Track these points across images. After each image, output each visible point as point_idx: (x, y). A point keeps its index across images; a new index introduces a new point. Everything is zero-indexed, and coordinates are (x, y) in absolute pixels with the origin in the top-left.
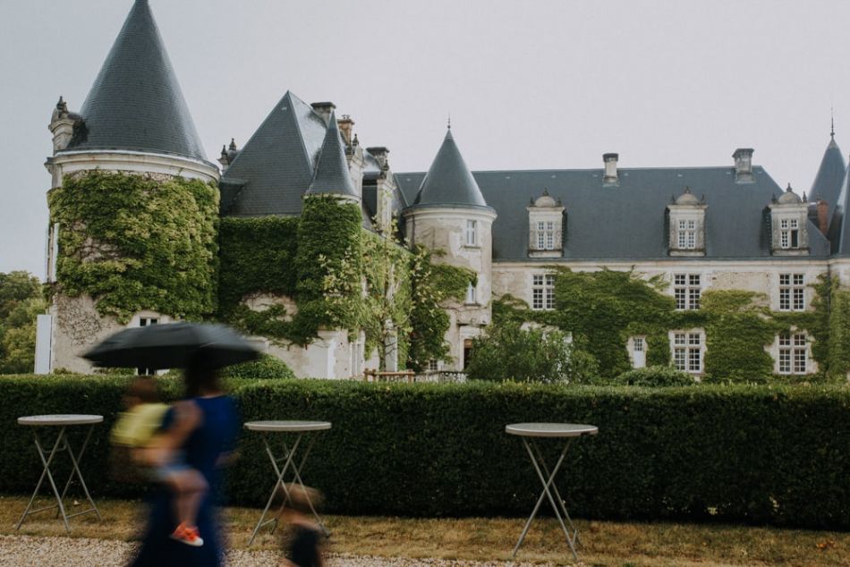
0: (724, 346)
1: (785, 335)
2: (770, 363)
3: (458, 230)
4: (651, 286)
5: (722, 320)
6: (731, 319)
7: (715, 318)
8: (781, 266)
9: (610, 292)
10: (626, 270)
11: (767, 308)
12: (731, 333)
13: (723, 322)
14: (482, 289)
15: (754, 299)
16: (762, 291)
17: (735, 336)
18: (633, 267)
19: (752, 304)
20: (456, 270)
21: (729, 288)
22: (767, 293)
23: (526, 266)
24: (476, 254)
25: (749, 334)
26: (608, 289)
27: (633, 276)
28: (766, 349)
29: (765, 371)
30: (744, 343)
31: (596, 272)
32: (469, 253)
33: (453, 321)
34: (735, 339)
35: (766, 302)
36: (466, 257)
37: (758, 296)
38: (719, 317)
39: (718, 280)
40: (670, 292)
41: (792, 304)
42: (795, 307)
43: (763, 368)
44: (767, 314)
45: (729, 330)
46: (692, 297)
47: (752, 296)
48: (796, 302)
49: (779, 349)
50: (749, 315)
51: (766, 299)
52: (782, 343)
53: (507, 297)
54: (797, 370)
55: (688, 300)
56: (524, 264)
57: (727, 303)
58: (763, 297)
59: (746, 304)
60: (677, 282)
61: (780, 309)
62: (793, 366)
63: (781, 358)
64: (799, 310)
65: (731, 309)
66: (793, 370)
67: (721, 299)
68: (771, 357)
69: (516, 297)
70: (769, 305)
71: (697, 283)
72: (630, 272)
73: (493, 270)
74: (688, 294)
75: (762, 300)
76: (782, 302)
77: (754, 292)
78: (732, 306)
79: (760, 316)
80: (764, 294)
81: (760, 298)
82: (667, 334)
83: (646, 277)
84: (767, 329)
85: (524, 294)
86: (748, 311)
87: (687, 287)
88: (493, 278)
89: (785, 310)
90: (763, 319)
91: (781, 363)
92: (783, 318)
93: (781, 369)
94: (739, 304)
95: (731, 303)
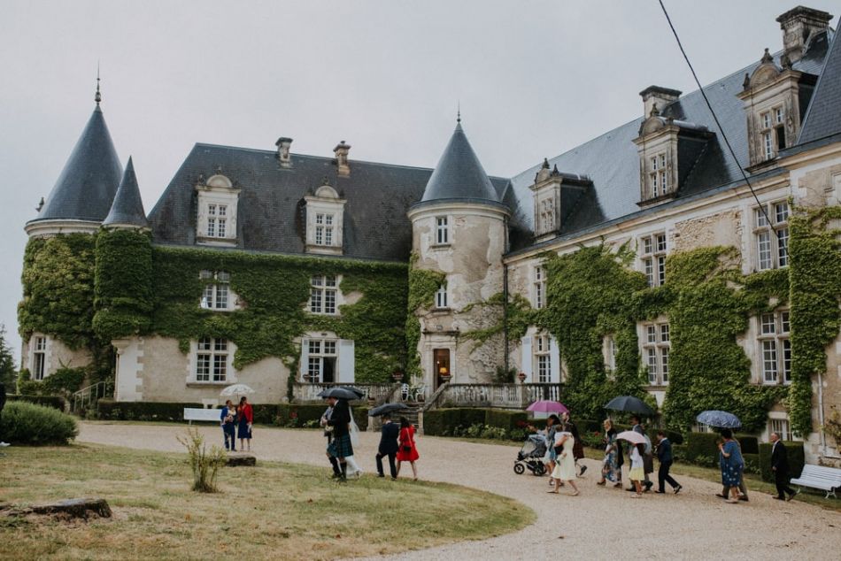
0: (685, 340)
1: (765, 314)
2: (744, 367)
3: (427, 230)
4: (618, 260)
5: (681, 298)
6: (691, 296)
7: (674, 297)
8: (751, 195)
9: (583, 276)
10: (597, 243)
11: (739, 272)
12: (694, 319)
13: (682, 301)
14: (455, 291)
15: (720, 259)
16: (732, 244)
17: (696, 322)
18: (603, 237)
19: (719, 268)
20: (422, 274)
21: (693, 247)
22: (737, 246)
23: (527, 257)
24: (445, 253)
25: (711, 318)
26: (582, 273)
27: (605, 251)
28: (740, 343)
29: (730, 379)
30: (707, 334)
31: (576, 253)
32: (437, 253)
33: (422, 330)
34: (696, 327)
35: (736, 261)
36: (434, 258)
37: (726, 252)
38: (677, 294)
39: (681, 237)
40: (637, 266)
41: (775, 258)
42: (782, 262)
43: (729, 374)
44: (737, 281)
45: (689, 315)
46: (662, 268)
47: (716, 254)
48: (782, 253)
49: (760, 340)
50: (710, 286)
51: (737, 255)
52: (766, 330)
53: (517, 298)
54: (788, 376)
55: (656, 273)
56: (524, 256)
57: (689, 271)
58: (733, 253)
59: (712, 269)
60: (646, 250)
61: (760, 270)
62: (781, 369)
63: (767, 355)
64: (786, 266)
65: (693, 279)
66: (781, 378)
67: (681, 267)
68: (741, 356)
69: (522, 296)
70: (739, 266)
71: (665, 247)
72: (601, 246)
73: (509, 268)
74: (656, 265)
75: (731, 258)
76: (763, 256)
77: (719, 248)
78: (694, 276)
79: (730, 285)
80: (732, 248)
81: (729, 256)
82: (634, 328)
83: (615, 250)
84: (733, 306)
85: (527, 292)
86: (712, 281)
87: (651, 254)
88: (509, 278)
89: (766, 269)
90: (734, 290)
91: (767, 366)
92: (756, 285)
93: (768, 377)
94: (701, 269)
95: (693, 271)
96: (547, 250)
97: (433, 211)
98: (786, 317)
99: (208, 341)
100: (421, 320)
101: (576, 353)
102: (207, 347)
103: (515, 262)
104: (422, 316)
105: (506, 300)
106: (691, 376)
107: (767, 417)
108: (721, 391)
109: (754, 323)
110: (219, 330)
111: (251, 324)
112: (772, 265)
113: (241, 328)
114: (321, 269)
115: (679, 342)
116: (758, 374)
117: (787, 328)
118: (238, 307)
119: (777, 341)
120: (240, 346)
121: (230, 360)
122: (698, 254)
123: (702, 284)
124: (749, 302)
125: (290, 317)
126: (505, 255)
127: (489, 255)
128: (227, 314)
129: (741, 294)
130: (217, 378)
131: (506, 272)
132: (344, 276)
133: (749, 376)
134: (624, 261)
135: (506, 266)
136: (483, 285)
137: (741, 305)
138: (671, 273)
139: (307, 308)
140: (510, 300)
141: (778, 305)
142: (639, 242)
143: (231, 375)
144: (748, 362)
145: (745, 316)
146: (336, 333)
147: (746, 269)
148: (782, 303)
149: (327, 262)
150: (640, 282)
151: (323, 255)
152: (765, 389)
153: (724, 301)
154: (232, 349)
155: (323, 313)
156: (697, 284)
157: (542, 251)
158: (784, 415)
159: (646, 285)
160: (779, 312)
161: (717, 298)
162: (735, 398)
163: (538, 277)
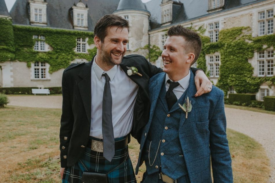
0: (227, 61)
1: (261, 51)
2: (251, 70)
4: (198, 32)
6: (230, 45)
7: (223, 45)
8: (258, 7)
10: (189, 26)
11: (250, 36)
12: (231, 53)
13: (227, 47)
14: (132, 44)
15: (243, 31)
16: (248, 25)
17: (232, 55)
18: (192, 24)
19: (242, 35)
21: (231, 27)
22: (250, 26)
23: (159, 32)
25: (239, 53)
27: (193, 29)
28: (249, 62)
29: (246, 75)
30: (236, 59)
34: (232, 56)
35: (250, 32)
37: (245, 29)
38: (224, 44)
39: (226, 23)
40: (207, 34)
41: (266, 31)
42: (269, 32)
43: (245, 73)
44: (250, 39)
45: (229, 52)
46: (216, 35)
47: (241, 30)
48: (269, 29)
49: (258, 61)
50: (239, 41)
51: (250, 30)
52: (260, 57)
53: (154, 46)
54: (269, 73)
55: (214, 37)
56: (157, 31)
57: (229, 36)
58: (249, 29)
59: (239, 35)
60: (210, 28)
61: (259, 35)
62: (266, 71)
63: (260, 66)
64: (271, 34)
65: (231, 39)
66: (266, 74)
67: (226, 34)
68: (250, 66)
69: (156, 46)
70: (251, 34)
71: (219, 27)
72: (191, 27)
73: (150, 35)
74: (214, 34)
75: (248, 31)
76: (261, 30)
77: (243, 27)
78: (232, 37)
79: (247, 41)
80: (249, 27)
81: (247, 30)
82: (204, 57)
83: (197, 28)
84: (248, 48)
85: (158, 44)
86: (239, 39)
87: (213, 30)
88: (151, 39)
89: (262, 35)
90: (248, 43)
91: (260, 70)
92: (258, 41)
93: (260, 74)
94: (235, 35)
95: (231, 36)
97: (123, 13)
98: (269, 53)
99: (38, 63)
102: (38, 66)
103: (153, 33)
105: (149, 47)
106: (229, 74)
107: (260, 88)
108: (242, 79)
109: (256, 55)
110: (43, 58)
111: (55, 57)
112: (265, 33)
113: (51, 58)
114: (80, 35)
115: (224, 62)
116: (256, 73)
117: (269, 56)
118: (49, 50)
119: (265, 61)
120: (51, 65)
121: (47, 70)
122: (234, 29)
123: (235, 41)
124: (255, 47)
125: (69, 54)
126: (149, 31)
127: (143, 31)
128: (45, 52)
129: (252, 44)
130: (42, 77)
131: (149, 37)
132: (89, 38)
133: (253, 73)
134: (201, 33)
135: (149, 35)
136: (142, 41)
137: (252, 48)
138: (222, 37)
139: (75, 50)
140: (151, 47)
141: (267, 48)
142: (208, 25)
143: (48, 76)
144: (253, 69)
145: (253, 52)
146: (87, 60)
147: (254, 35)
148: (269, 47)
149: (82, 33)
150: (208, 40)
151: (80, 30)
152: (260, 78)
153: (245, 47)
154: (47, 66)
155: (81, 52)
156: (233, 40)
157: (165, 29)
158: (267, 87)
159: (210, 41)
160: (267, 50)
161: (242, 46)
162: (248, 81)
163: (163, 39)
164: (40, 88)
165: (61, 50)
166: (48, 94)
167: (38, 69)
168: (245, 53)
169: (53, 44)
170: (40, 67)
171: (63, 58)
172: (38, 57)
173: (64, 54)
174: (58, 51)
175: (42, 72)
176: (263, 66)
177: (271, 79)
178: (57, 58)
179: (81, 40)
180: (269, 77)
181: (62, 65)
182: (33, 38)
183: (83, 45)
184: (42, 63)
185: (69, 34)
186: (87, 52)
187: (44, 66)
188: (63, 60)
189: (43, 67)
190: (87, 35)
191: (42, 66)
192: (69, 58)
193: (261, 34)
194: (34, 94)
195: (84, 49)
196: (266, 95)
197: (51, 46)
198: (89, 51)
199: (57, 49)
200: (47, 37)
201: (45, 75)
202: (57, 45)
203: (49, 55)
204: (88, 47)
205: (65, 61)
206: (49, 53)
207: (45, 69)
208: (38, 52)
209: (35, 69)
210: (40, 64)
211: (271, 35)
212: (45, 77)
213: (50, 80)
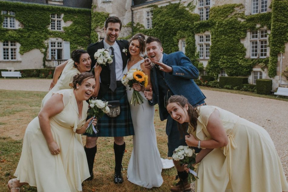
0: (218, 41)
1: (254, 31)
2: (243, 51)
4: (187, 9)
5: (217, 24)
6: (222, 24)
7: (214, 24)
9: (171, 15)
10: (177, 2)
11: (243, 14)
12: (222, 33)
13: (218, 26)
15: (235, 9)
16: (240, 3)
17: (223, 34)
19: (235, 13)
20: (99, 14)
21: (223, 4)
22: (243, 4)
23: (143, 8)
24: (109, 5)
25: (231, 32)
26: (170, 14)
27: (181, 5)
28: (242, 42)
29: (238, 56)
30: (228, 39)
31: (167, 6)
32: (105, 5)
33: (99, 37)
34: (223, 36)
35: (242, 10)
36: (104, 7)
37: (238, 6)
38: (215, 23)
40: (196, 12)
41: (260, 9)
42: (262, 11)
43: (237, 54)
44: (242, 18)
45: (221, 31)
46: (207, 12)
47: (234, 7)
48: (262, 7)
49: (251, 41)
50: (231, 20)
51: (243, 8)
52: (253, 37)
53: (138, 24)
54: (262, 55)
55: (205, 15)
56: (141, 7)
57: (221, 14)
58: (241, 6)
59: (231, 13)
60: (200, 5)
61: (252, 14)
62: (259, 52)
63: (253, 47)
64: (264, 12)
65: (223, 17)
66: (259, 55)
67: (218, 12)
68: (243, 47)
69: (140, 24)
70: (244, 12)
71: (209, 4)
72: (179, 3)
73: (134, 12)
74: (205, 11)
75: (241, 9)
76: (254, 8)
77: (235, 4)
78: (223, 15)
79: (239, 19)
80: (241, 5)
81: (239, 8)
82: (194, 37)
83: (186, 5)
84: (241, 28)
85: (143, 22)
86: (231, 18)
87: (203, 7)
88: (134, 16)
89: (256, 13)
90: (241, 21)
91: (253, 51)
92: (251, 19)
93: (253, 55)
94: (227, 13)
95: (223, 13)
96: (153, 4)
98: (262, 32)
99: (7, 42)
100: (98, 33)
101: (166, 46)
102: (7, 45)
103: (137, 9)
104: (99, 31)
105: (132, 25)
106: (220, 55)
107: (252, 70)
108: (233, 61)
109: (249, 34)
110: (12, 37)
111: (26, 35)
112: (259, 12)
113: (22, 36)
114: (55, 11)
115: (215, 42)
116: (249, 54)
117: (262, 36)
118: (20, 27)
119: (258, 41)
120: (22, 45)
121: (18, 50)
122: (226, 7)
123: (227, 19)
124: (248, 26)
125: (43, 32)
126: (132, 7)
127: (126, 7)
128: (15, 30)
129: (244, 23)
130: (12, 58)
131: (133, 14)
132: (65, 14)
133: (245, 55)
134: (190, 9)
135: (132, 11)
136: (124, 18)
137: (244, 27)
138: (213, 14)
139: (49, 28)
140: (135, 25)
141: (260, 27)
142: (197, 2)
143: (19, 57)
144: (246, 50)
145: (245, 32)
146: (62, 38)
147: (247, 13)
148: (262, 27)
149: (57, 8)
150: (197, 18)
151: (55, 5)
152: (252, 60)
153: (237, 26)
154: (18, 46)
155: (56, 30)
156: (224, 19)
157: (150, 5)
158: (259, 69)
159: (200, 19)
160: (260, 30)
161: (234, 25)
162: (240, 63)
163: (148, 16)
164: (10, 71)
165: (33, 27)
166: (20, 78)
167: (7, 49)
168: (237, 33)
169: (24, 21)
170: (10, 47)
171: (36, 37)
172: (7, 35)
173: (36, 32)
174: (30, 28)
175: (12, 53)
176: (256, 47)
177: (264, 61)
178: (29, 37)
179: (56, 16)
180: (262, 59)
181: (35, 44)
182: (2, 14)
183: (58, 21)
184: (11, 42)
185: (42, 9)
186: (62, 30)
187: (15, 45)
188: (36, 39)
189: (13, 47)
190: (63, 11)
191: (12, 45)
192: (42, 36)
193: (254, 12)
194: (3, 77)
195: (59, 27)
196: (259, 78)
197: (22, 23)
198: (65, 28)
199: (29, 26)
200: (17, 13)
201: (15, 55)
202: (29, 22)
203: (20, 33)
204: (63, 24)
205: (38, 41)
206: (19, 31)
207: (15, 49)
208: (7, 30)
209: (4, 49)
210: (10, 44)
211: (265, 14)
212: (15, 58)
213: (21, 62)
